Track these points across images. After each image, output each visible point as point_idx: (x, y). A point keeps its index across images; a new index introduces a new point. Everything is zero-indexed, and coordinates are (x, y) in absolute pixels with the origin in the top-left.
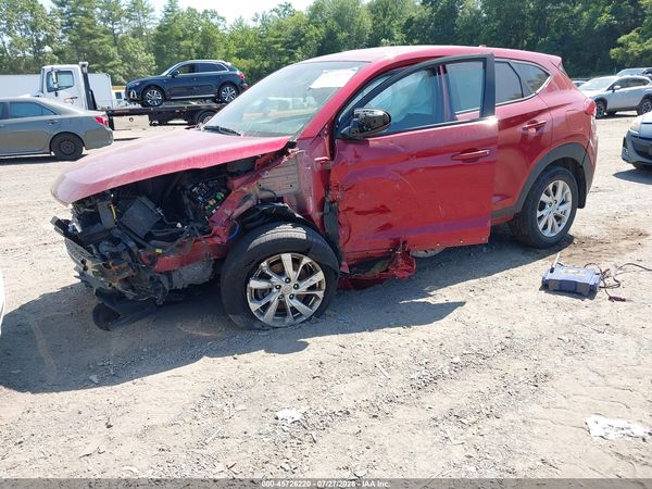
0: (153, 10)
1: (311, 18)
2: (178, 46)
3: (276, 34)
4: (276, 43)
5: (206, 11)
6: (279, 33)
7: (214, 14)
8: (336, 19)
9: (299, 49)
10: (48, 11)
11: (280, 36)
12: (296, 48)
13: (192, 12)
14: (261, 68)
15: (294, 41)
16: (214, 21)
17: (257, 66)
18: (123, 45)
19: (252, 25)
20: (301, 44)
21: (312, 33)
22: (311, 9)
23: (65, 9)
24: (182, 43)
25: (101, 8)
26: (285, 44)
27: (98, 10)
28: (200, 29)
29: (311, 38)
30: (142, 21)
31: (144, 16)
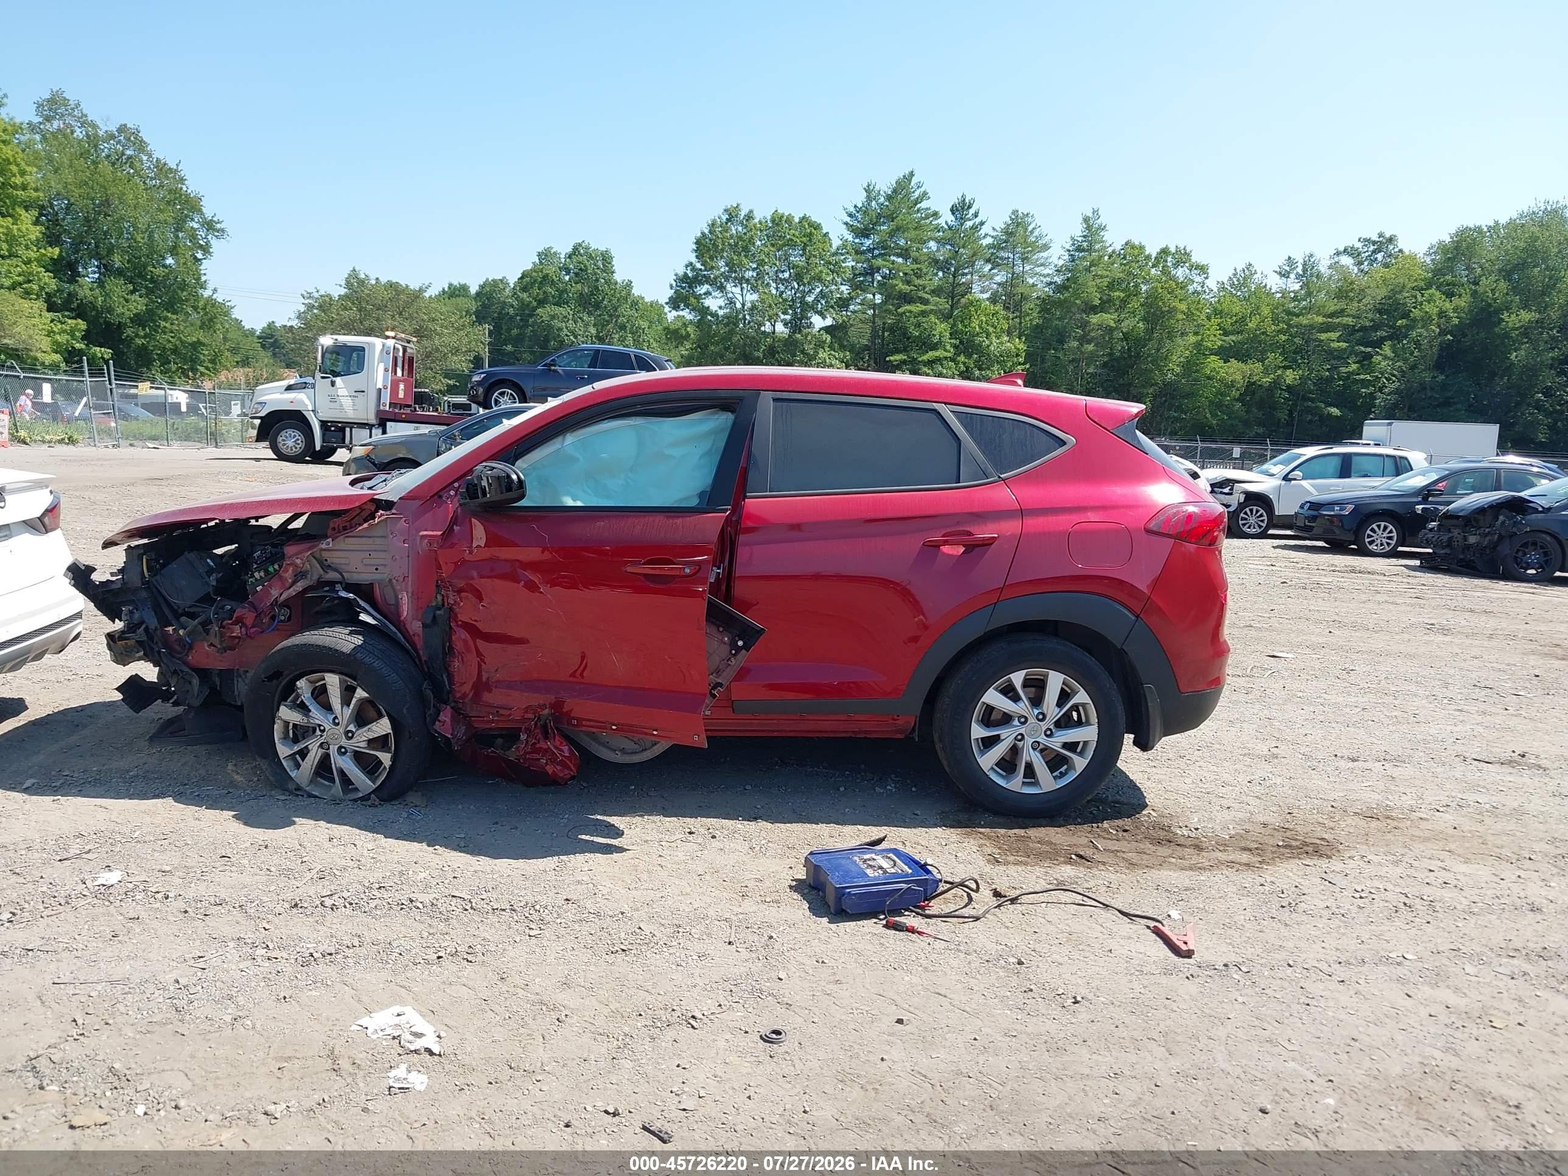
0: (1046, 247)
1: (1438, 272)
2: (1084, 325)
3: (1332, 307)
4: (1327, 328)
5: (1165, 251)
6: (1342, 305)
7: (1182, 257)
8: (1507, 274)
9: (1387, 349)
10: (836, 243)
11: (1341, 313)
12: (1378, 344)
13: (1133, 252)
14: (1276, 384)
15: (1376, 327)
16: (1181, 273)
17: (1267, 380)
18: (966, 318)
19: (1274, 283)
20: (1396, 336)
21: (1432, 309)
22: (1442, 248)
23: (868, 242)
24: (1095, 319)
25: (938, 241)
26: (1349, 332)
27: (933, 245)
28: (1144, 288)
29: (1427, 320)
30: (1018, 269)
31: (1025, 260)
